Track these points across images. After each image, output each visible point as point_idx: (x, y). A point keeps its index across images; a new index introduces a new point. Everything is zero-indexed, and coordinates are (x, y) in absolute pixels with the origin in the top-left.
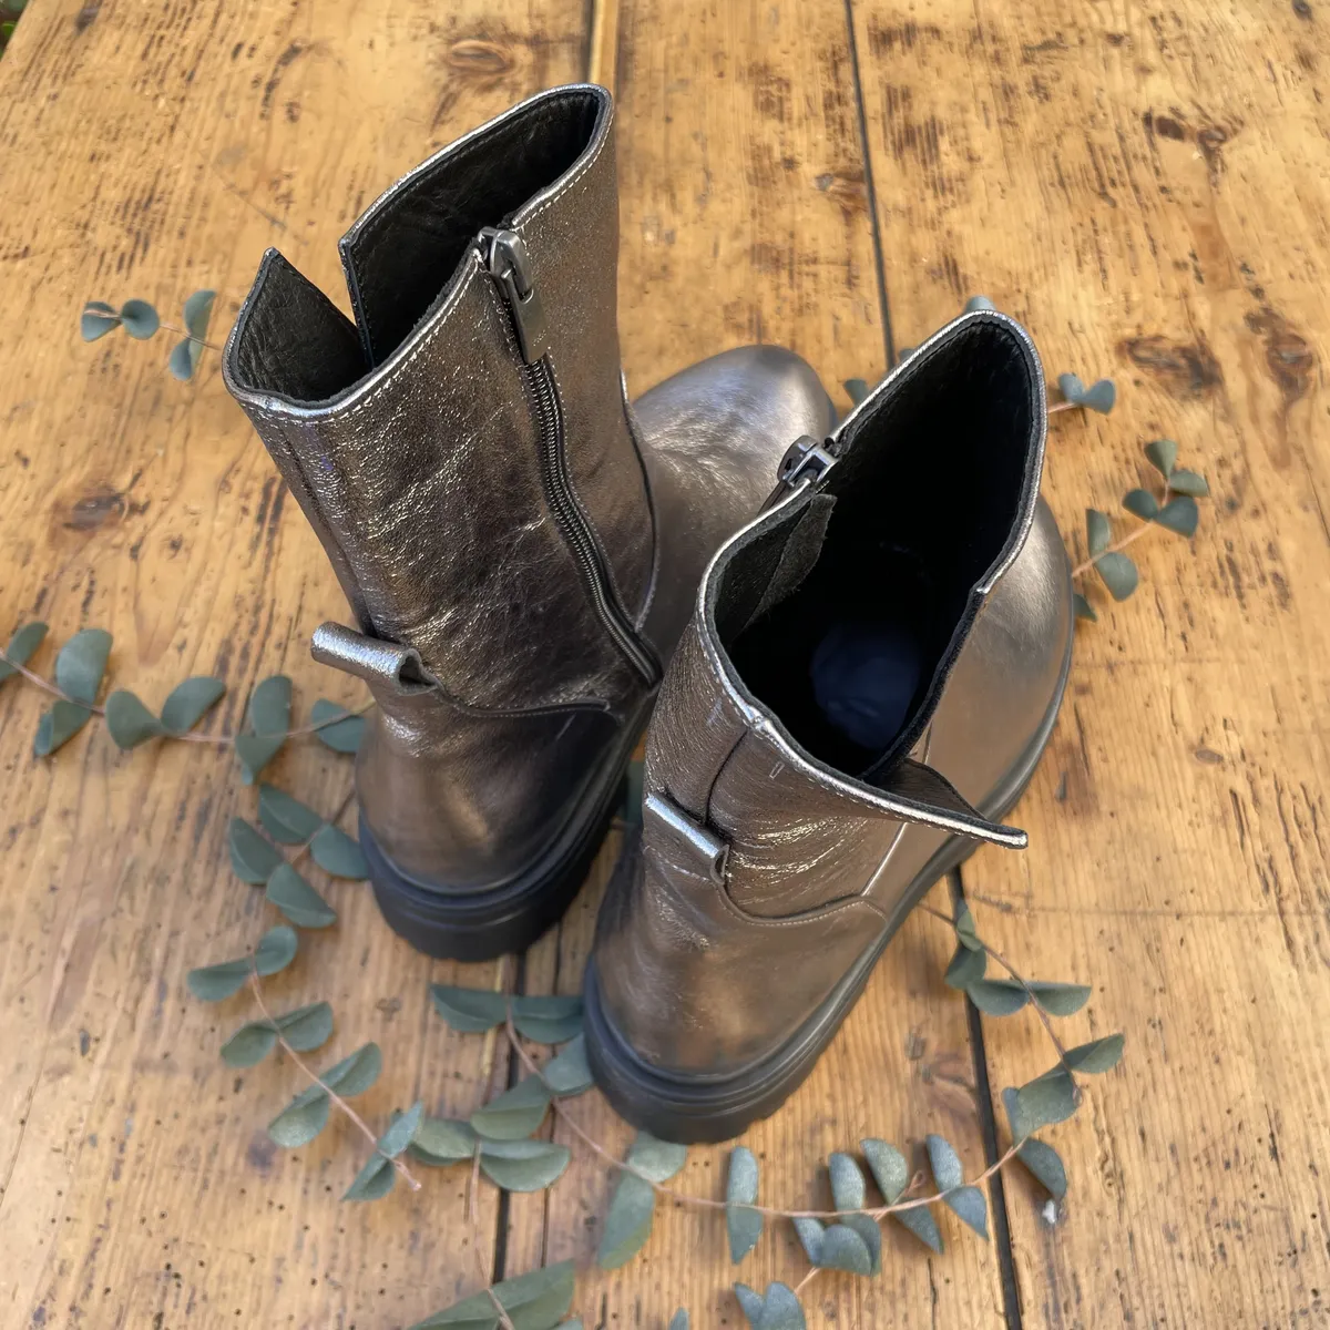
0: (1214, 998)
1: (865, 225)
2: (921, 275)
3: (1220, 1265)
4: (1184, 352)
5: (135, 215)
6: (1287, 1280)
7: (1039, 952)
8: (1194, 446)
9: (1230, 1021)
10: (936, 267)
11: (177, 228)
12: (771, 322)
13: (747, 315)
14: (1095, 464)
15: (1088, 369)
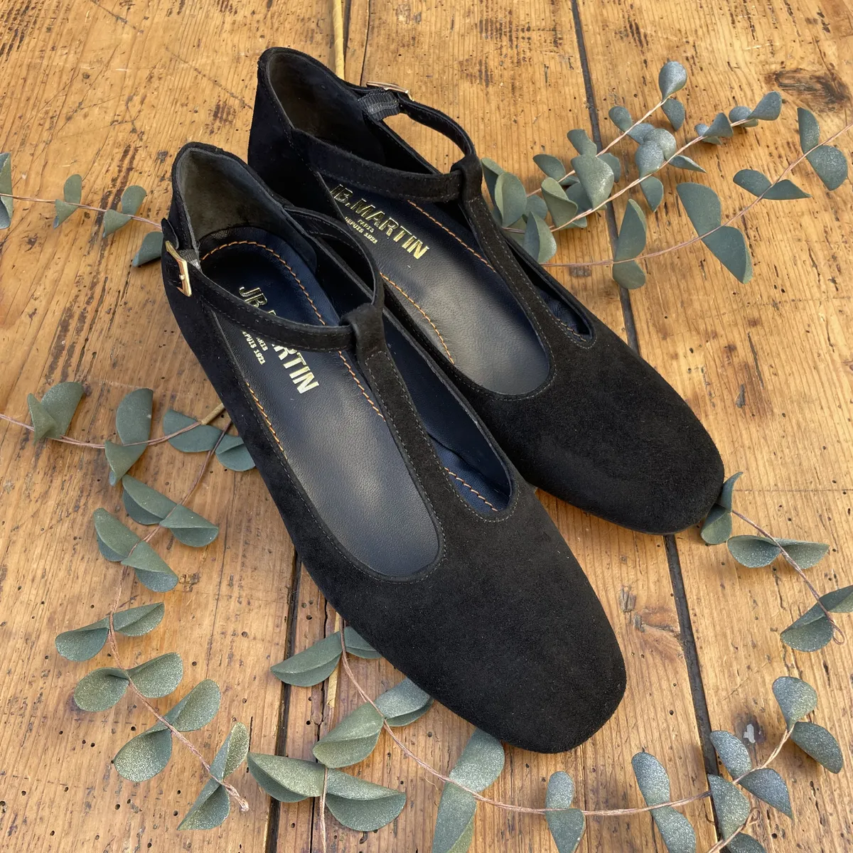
2: (612, 34)
4: (818, 79)
5: (15, 19)
10: (623, 29)
11: (46, 25)
12: (496, 71)
13: (478, 67)
14: (754, 159)
15: (745, 93)
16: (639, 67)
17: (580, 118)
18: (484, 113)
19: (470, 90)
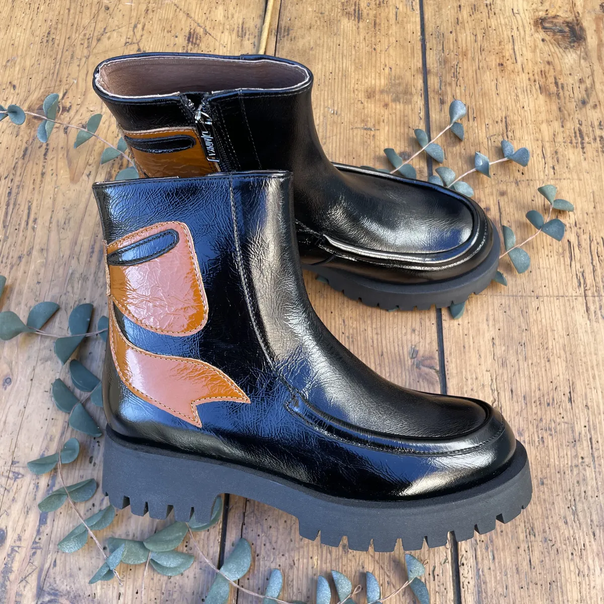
0: (550, 334)
3: (541, 446)
4: (568, 24)
6: (570, 452)
8: (568, 73)
9: (556, 343)
12: (365, 11)
13: (353, 8)
14: (519, 82)
15: (520, 34)
16: (456, 11)
17: (415, 48)
18: (355, 43)
19: (347, 25)
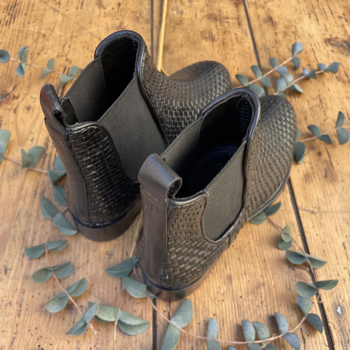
1: (242, 8)
2: (261, 21)
4: (345, 42)
5: (10, 10)
7: (324, 226)
10: (266, 19)
11: (24, 13)
12: (216, 36)
13: (208, 34)
15: (317, 47)
16: (274, 35)
17: (252, 57)
